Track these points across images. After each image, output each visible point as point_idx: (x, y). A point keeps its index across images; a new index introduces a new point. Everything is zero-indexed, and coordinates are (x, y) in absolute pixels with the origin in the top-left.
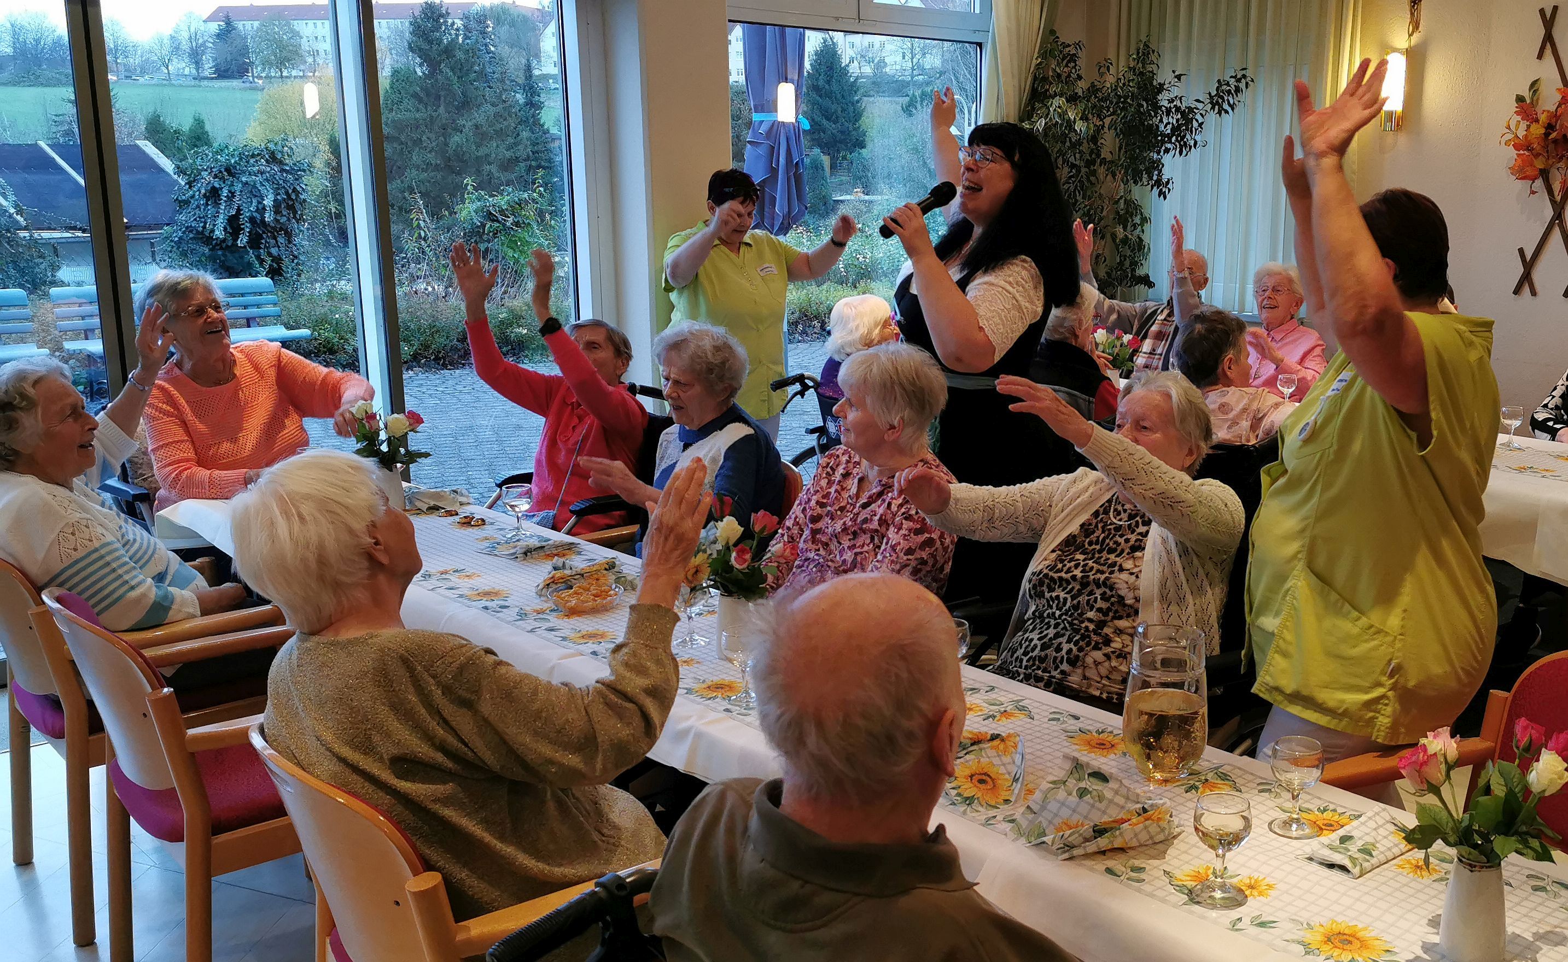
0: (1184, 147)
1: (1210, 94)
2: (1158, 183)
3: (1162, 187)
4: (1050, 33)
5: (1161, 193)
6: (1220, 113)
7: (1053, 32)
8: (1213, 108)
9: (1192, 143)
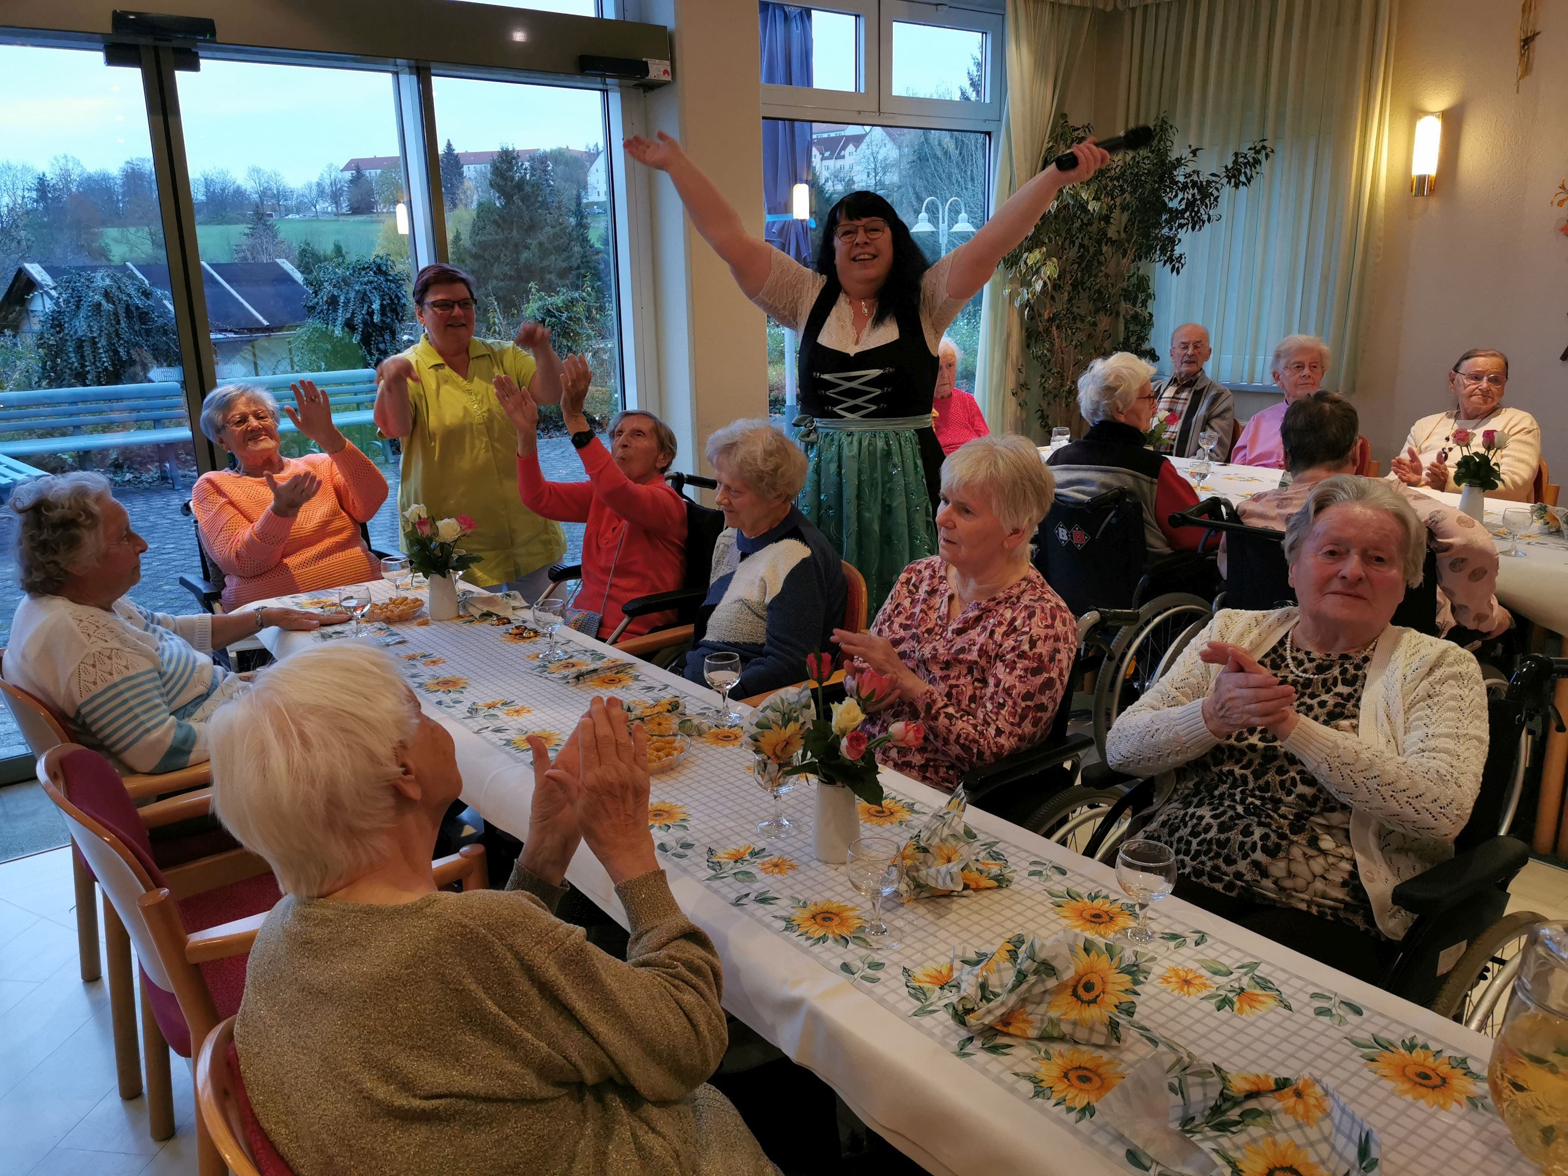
0: (1196, 222)
1: (1226, 167)
2: (1170, 259)
3: (1175, 263)
4: (1061, 116)
5: (1176, 270)
6: (1236, 186)
7: (1064, 116)
8: (1229, 182)
9: (1205, 217)
